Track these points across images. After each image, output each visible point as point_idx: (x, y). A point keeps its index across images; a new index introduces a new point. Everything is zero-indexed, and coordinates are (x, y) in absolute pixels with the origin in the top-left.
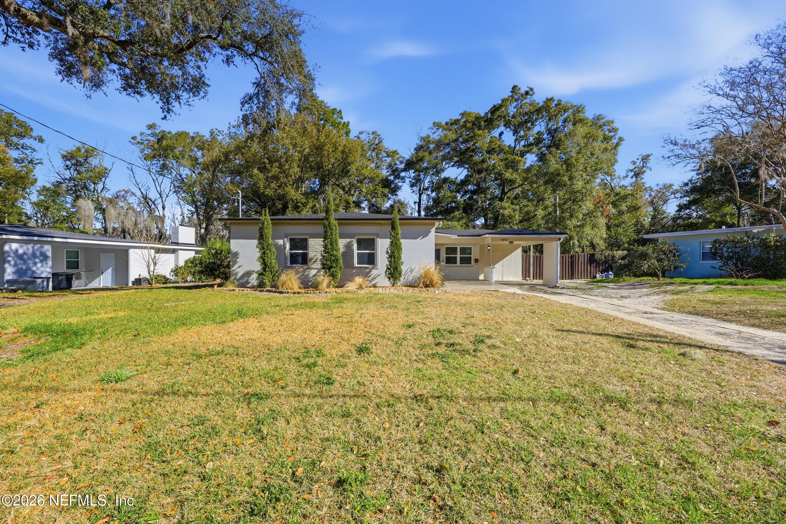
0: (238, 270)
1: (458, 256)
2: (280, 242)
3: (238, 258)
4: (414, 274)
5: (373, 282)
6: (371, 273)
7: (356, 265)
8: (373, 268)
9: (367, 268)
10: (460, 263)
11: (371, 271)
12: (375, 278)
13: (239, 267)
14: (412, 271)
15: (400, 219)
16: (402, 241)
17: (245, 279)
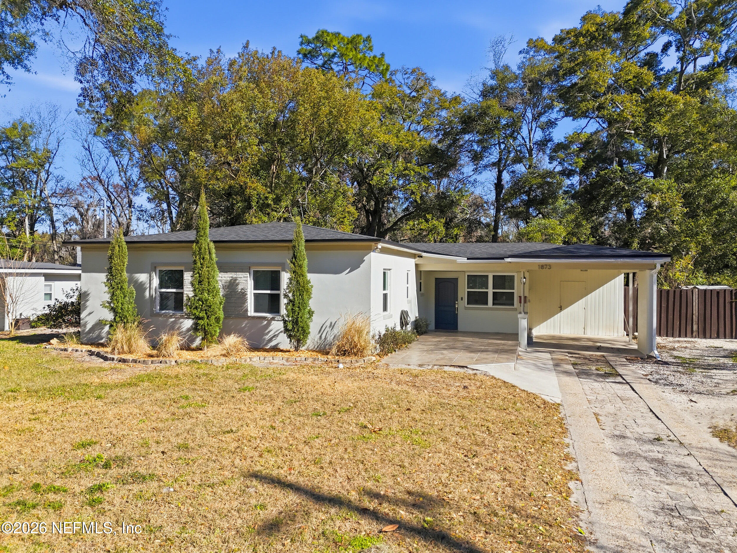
0: (87, 319)
1: (490, 291)
2: (143, 277)
3: (87, 301)
4: (335, 331)
5: (273, 343)
6: (270, 328)
7: (251, 312)
8: (273, 319)
9: (264, 318)
10: (494, 304)
11: (269, 324)
12: (275, 336)
13: (90, 314)
14: (332, 326)
15: (307, 241)
16: (310, 276)
17: (97, 332)
